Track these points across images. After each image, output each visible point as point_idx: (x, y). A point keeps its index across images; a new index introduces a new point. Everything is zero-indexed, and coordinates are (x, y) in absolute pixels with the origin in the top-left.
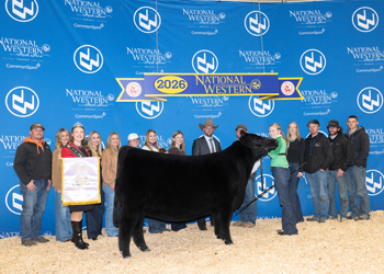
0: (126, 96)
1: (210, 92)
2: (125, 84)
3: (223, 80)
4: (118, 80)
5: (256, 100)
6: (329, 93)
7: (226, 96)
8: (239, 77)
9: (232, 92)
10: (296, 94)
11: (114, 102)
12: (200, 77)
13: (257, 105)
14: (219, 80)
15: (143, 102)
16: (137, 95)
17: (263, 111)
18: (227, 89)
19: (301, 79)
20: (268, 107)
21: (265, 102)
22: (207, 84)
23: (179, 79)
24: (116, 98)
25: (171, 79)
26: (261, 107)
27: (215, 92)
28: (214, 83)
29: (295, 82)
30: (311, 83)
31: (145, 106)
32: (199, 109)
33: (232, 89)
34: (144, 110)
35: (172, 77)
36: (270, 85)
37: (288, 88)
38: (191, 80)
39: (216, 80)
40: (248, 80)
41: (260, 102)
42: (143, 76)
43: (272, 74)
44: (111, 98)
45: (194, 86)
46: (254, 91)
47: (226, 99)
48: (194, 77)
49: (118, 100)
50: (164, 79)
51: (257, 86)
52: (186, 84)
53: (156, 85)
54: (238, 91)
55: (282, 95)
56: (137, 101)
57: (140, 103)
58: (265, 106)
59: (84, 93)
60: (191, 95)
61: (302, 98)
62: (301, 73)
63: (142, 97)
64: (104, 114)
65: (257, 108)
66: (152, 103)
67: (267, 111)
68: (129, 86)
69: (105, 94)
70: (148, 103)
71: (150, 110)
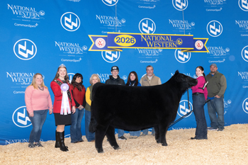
0: (95, 47)
1: (150, 46)
2: (95, 39)
3: (159, 38)
4: (90, 36)
5: (179, 52)
6: (224, 49)
7: (160, 49)
8: (169, 36)
9: (165, 47)
10: (204, 49)
11: (87, 51)
12: (144, 36)
13: (180, 55)
14: (156, 38)
15: (107, 51)
17: (183, 59)
18: (161, 45)
19: (207, 39)
20: (187, 57)
21: (185, 53)
22: (149, 41)
23: (130, 37)
24: (88, 48)
25: (125, 36)
26: (183, 57)
27: (153, 46)
28: (152, 40)
29: (204, 41)
30: (213, 42)
31: (108, 54)
32: (143, 57)
33: (164, 45)
34: (107, 57)
36: (188, 43)
37: (199, 44)
38: (138, 37)
39: (154, 38)
40: (175, 39)
41: (182, 54)
42: (106, 34)
43: (189, 35)
44: (85, 49)
45: (140, 42)
46: (178, 46)
47: (161, 51)
48: (140, 36)
49: (90, 50)
50: (120, 36)
51: (180, 43)
52: (135, 40)
53: (116, 40)
54: (168, 46)
55: (196, 49)
56: (102, 51)
57: (104, 52)
58: (185, 56)
59: (67, 44)
60: (138, 48)
61: (208, 51)
62: (207, 36)
63: (106, 48)
64: (80, 59)
65: (180, 57)
66: (112, 52)
67: (186, 59)
68: (98, 40)
69: (81, 46)
70: (110, 52)
71: (112, 57)
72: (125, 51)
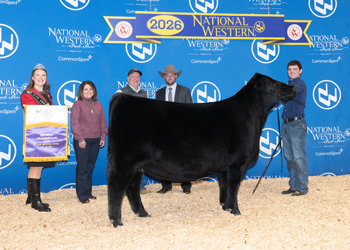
0: (115, 37)
1: (208, 35)
2: (114, 23)
3: (223, 21)
4: (106, 18)
5: (259, 45)
6: (340, 38)
7: (226, 40)
8: (241, 18)
9: (234, 35)
10: (303, 39)
11: (101, 43)
12: (198, 17)
13: (261, 50)
14: (219, 21)
15: (134, 44)
16: (127, 36)
17: (266, 57)
18: (228, 32)
19: (309, 22)
20: (273, 53)
21: (270, 46)
22: (206, 25)
23: (175, 19)
24: (104, 39)
25: (166, 19)
26: (265, 52)
27: (214, 35)
28: (213, 25)
29: (303, 26)
30: (320, 26)
31: (136, 48)
32: (196, 52)
33: (233, 32)
34: (135, 52)
35: (166, 17)
36: (276, 28)
37: (295, 31)
38: (187, 20)
39: (215, 21)
40: (251, 21)
41: (264, 47)
42: (133, 15)
43: (278, 15)
44: (98, 39)
45: (191, 28)
46: (258, 34)
47: (227, 43)
48: (191, 17)
49: (106, 41)
50: (157, 18)
51: (260, 28)
52: (182, 25)
53: (149, 25)
54: (240, 34)
55: (288, 40)
56: (127, 43)
57: (130, 45)
58: (269, 51)
59: (69, 32)
60: (187, 38)
61: (310, 43)
62: (309, 16)
63: (132, 38)
64: (90, 57)
65: (260, 54)
66: (144, 45)
67: (271, 57)
68: (119, 25)
69: (92, 35)
70: (139, 45)
71: (142, 53)
72: (165, 43)
